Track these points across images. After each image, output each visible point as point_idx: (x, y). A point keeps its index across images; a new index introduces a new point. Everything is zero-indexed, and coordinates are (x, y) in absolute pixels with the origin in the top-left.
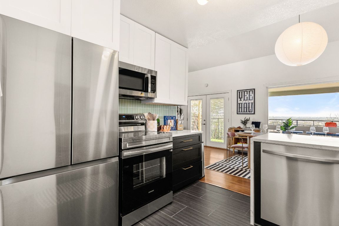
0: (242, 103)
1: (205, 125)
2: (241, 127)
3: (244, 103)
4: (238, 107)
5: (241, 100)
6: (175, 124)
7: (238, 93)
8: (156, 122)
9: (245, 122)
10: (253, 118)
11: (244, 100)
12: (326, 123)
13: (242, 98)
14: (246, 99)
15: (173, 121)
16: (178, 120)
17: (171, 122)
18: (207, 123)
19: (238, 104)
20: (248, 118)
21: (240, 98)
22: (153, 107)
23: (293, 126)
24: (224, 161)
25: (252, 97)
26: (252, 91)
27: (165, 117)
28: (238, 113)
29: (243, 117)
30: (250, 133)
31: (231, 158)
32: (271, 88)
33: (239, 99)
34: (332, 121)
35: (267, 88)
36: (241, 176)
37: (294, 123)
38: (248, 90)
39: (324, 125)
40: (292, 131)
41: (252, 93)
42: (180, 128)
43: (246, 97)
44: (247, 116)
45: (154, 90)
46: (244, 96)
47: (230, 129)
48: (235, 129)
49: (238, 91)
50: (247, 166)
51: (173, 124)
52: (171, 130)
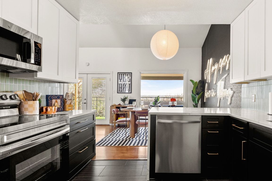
0: (122, 84)
1: (86, 104)
2: (121, 104)
3: (124, 84)
4: (118, 87)
5: (121, 81)
6: (62, 104)
7: (119, 75)
8: (38, 102)
9: (124, 100)
10: (130, 96)
11: (123, 81)
12: (171, 99)
13: (122, 79)
14: (125, 80)
15: (59, 101)
16: (66, 99)
17: (57, 102)
18: (88, 102)
19: (118, 85)
20: (127, 97)
21: (121, 80)
22: (30, 84)
23: (159, 101)
24: (109, 136)
25: (130, 79)
26: (130, 74)
27: (47, 96)
28: (118, 92)
29: (122, 96)
30: (132, 109)
31: (115, 132)
32: (143, 73)
33: (119, 80)
34: (173, 98)
35: (140, 73)
36: (128, 145)
37: (160, 100)
38: (127, 73)
39: (170, 100)
40: (159, 105)
41: (130, 76)
42: (69, 108)
43: (125, 79)
44: (126, 95)
45: (38, 62)
46: (124, 78)
47: (112, 106)
48: (116, 106)
49: (119, 73)
50: (129, 136)
51: (59, 104)
52: (57, 112)
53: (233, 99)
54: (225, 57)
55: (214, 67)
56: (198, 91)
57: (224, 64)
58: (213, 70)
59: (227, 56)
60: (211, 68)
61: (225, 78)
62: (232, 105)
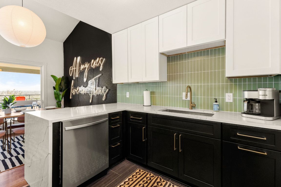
53: (108, 95)
54: (98, 59)
55: (84, 65)
56: (61, 87)
57: (97, 65)
58: (83, 68)
59: (101, 58)
60: (80, 66)
61: (99, 78)
62: (107, 100)
